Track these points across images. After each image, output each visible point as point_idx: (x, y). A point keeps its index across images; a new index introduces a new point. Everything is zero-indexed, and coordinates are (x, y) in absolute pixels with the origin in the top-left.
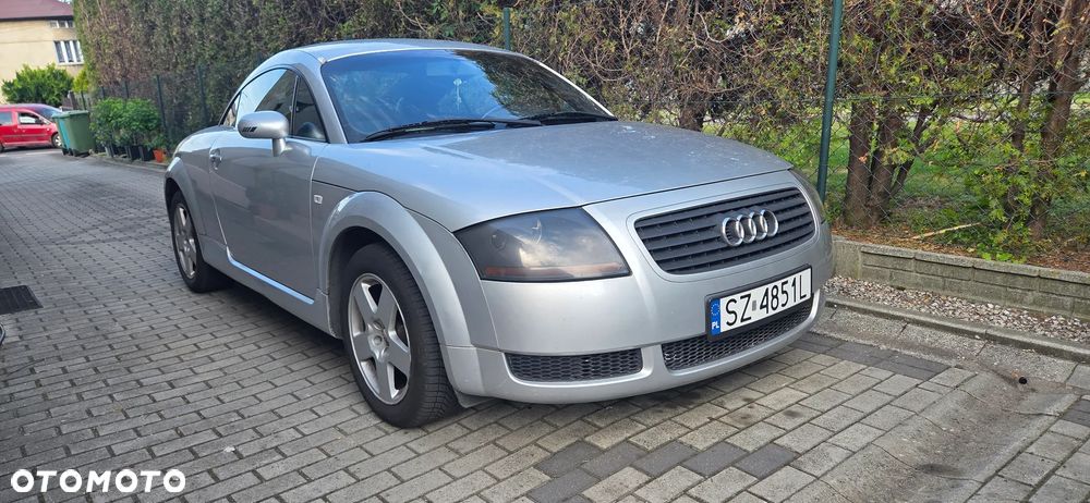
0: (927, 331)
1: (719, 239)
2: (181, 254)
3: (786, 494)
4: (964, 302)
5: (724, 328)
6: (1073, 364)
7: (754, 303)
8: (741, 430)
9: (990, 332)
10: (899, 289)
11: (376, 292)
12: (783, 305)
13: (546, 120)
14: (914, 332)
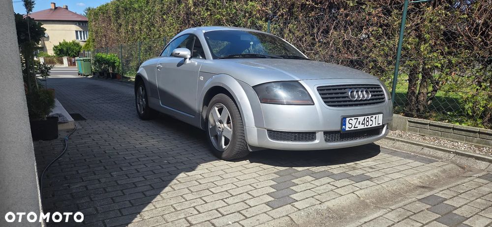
0: (432, 150)
1: (348, 97)
2: (138, 105)
3: (366, 187)
4: (449, 141)
5: (347, 129)
6: (488, 163)
7: (359, 122)
8: (351, 170)
9: (457, 151)
10: (422, 136)
11: (220, 111)
12: (371, 125)
13: (284, 57)
14: (426, 150)
